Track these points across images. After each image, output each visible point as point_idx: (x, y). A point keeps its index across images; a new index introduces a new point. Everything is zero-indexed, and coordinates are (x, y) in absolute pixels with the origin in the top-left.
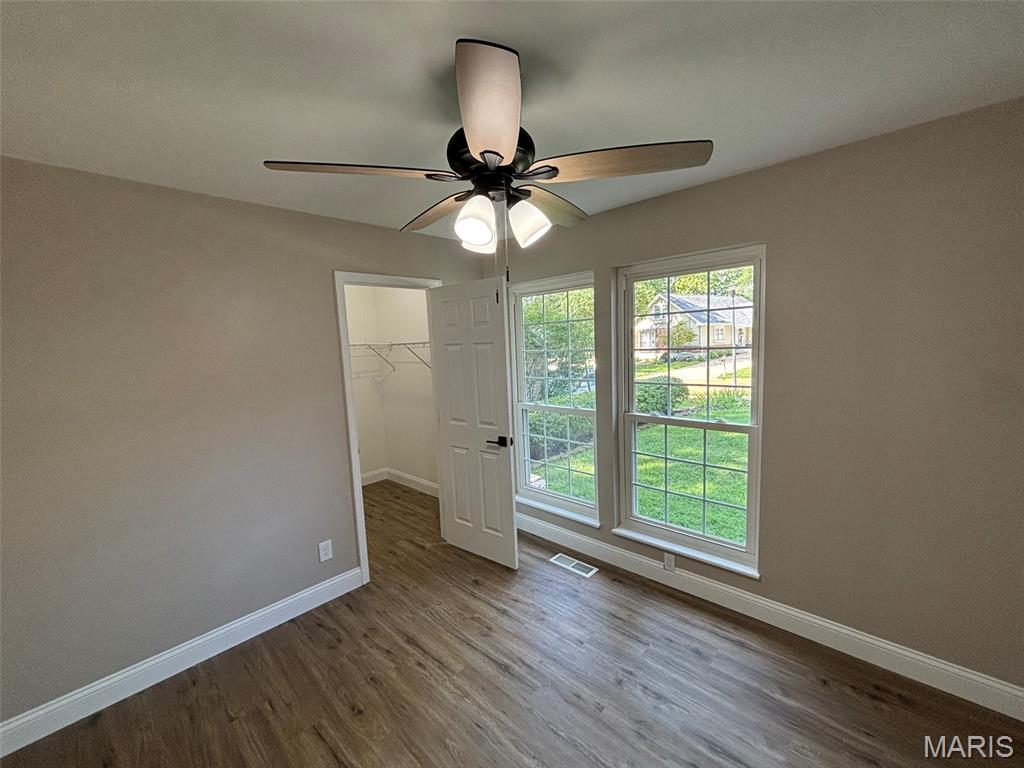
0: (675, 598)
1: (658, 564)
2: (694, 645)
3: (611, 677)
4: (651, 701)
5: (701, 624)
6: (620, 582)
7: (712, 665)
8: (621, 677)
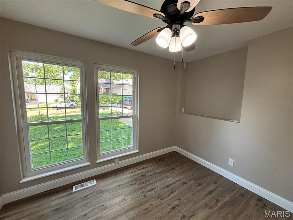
0: (122, 170)
1: (114, 164)
2: (140, 175)
3: (142, 197)
4: (153, 192)
5: (134, 170)
6: (106, 177)
7: (147, 175)
8: (143, 195)
